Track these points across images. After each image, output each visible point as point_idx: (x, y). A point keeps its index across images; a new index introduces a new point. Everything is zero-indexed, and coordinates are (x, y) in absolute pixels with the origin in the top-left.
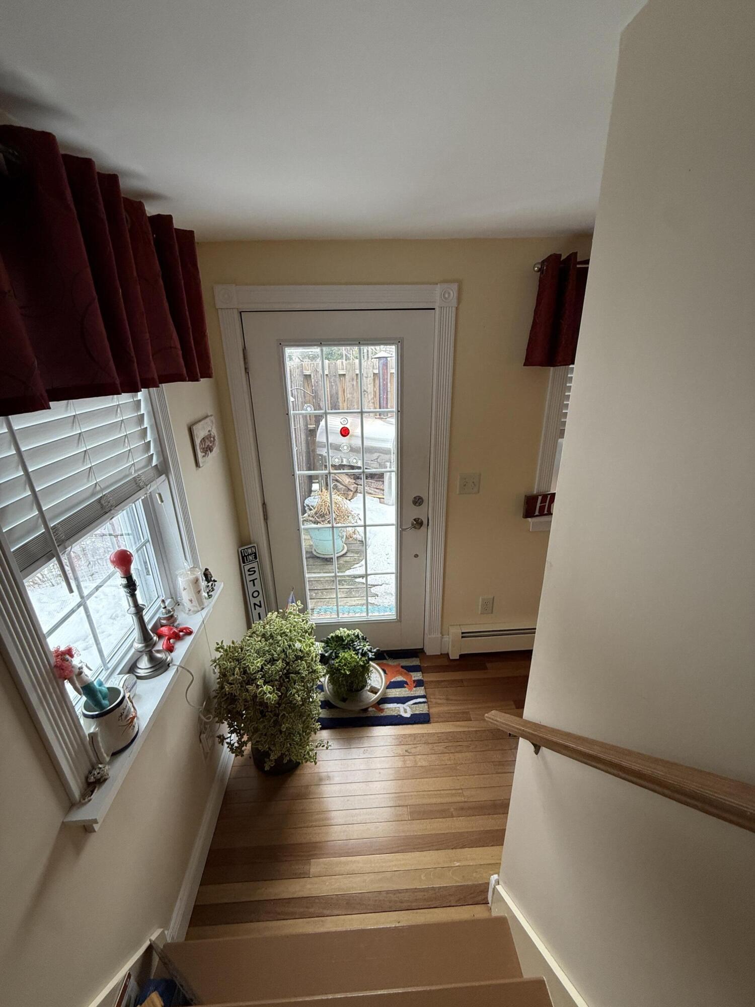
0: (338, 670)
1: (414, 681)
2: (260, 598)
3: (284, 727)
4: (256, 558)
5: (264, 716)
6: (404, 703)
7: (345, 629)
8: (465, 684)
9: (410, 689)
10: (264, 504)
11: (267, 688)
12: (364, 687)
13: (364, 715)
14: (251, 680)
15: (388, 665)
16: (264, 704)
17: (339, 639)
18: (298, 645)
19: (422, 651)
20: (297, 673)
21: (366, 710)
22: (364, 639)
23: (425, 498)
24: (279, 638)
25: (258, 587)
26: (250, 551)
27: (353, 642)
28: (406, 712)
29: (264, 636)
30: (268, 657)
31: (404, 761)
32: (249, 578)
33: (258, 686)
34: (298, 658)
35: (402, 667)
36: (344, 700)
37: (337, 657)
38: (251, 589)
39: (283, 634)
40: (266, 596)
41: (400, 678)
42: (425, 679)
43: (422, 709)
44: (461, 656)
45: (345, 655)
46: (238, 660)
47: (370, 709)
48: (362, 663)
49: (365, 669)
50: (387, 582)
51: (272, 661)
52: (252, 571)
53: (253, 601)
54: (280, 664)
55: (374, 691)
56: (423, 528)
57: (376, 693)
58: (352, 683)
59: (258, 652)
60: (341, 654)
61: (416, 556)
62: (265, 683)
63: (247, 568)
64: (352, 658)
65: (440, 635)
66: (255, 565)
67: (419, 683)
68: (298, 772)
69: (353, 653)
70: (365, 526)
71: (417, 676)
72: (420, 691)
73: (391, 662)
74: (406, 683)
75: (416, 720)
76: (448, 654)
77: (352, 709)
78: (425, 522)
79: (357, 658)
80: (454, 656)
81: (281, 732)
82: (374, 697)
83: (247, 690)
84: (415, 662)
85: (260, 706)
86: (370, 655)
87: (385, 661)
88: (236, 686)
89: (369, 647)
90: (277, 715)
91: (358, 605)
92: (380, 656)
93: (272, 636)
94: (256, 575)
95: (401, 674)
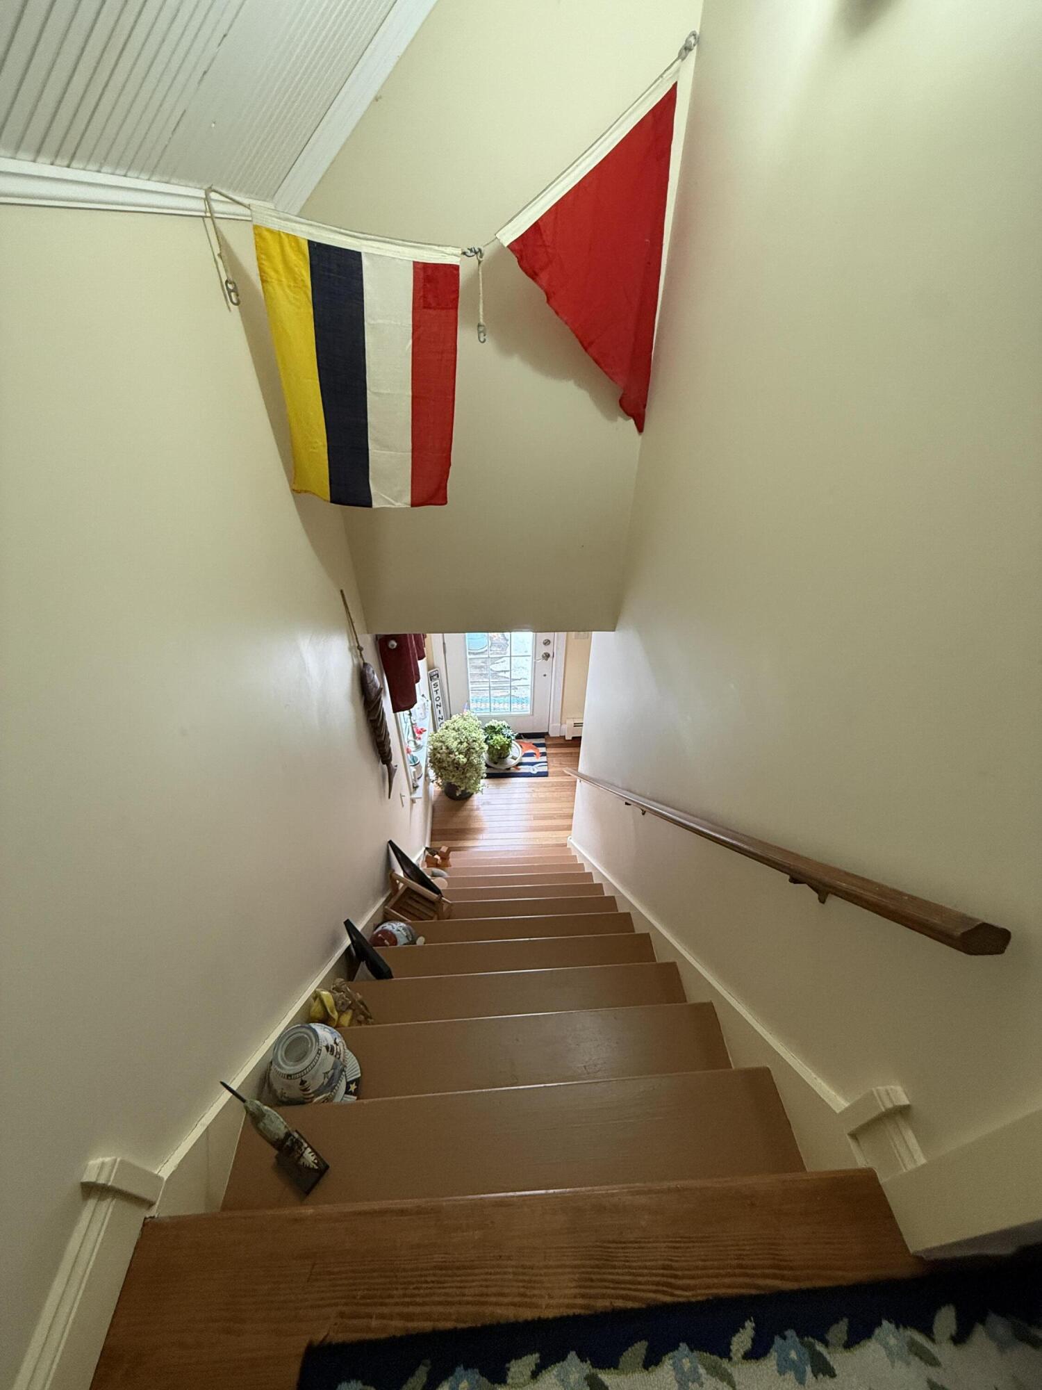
0: (493, 746)
1: (540, 753)
2: (440, 701)
3: (468, 775)
4: (438, 677)
5: (458, 769)
6: (533, 765)
7: (496, 721)
8: (573, 755)
9: (537, 758)
10: (444, 643)
11: (461, 756)
12: (508, 756)
13: (508, 772)
14: (451, 752)
15: (524, 743)
16: (458, 763)
17: (493, 728)
18: (474, 735)
19: (547, 734)
20: (474, 749)
21: (509, 769)
22: (509, 728)
23: (552, 641)
24: (463, 730)
25: (439, 695)
26: (434, 673)
27: (501, 729)
28: (534, 770)
29: (454, 729)
30: (459, 741)
31: (531, 795)
32: (434, 689)
33: (455, 755)
34: (474, 741)
35: (533, 744)
36: (496, 763)
37: (492, 739)
38: (435, 696)
39: (465, 729)
40: (444, 701)
41: (531, 751)
42: (547, 752)
43: (544, 769)
44: (573, 738)
45: (498, 737)
46: (442, 742)
47: (512, 769)
48: (507, 743)
49: (509, 746)
50: (525, 677)
51: (461, 743)
52: (436, 685)
53: (436, 703)
54: (465, 744)
55: (514, 758)
56: (550, 659)
57: (515, 759)
58: (501, 754)
59: (453, 738)
60: (494, 738)
61: (545, 675)
62: (459, 754)
63: (433, 683)
64: (501, 739)
65: (559, 725)
66: (438, 681)
67: (544, 754)
68: (471, 799)
69: (502, 736)
70: (511, 656)
71: (543, 750)
72: (544, 759)
73: (526, 741)
74: (535, 754)
75: (540, 775)
76: (564, 736)
77: (501, 768)
78: (551, 655)
79: (505, 739)
80: (569, 738)
81: (466, 777)
82: (514, 762)
83: (449, 757)
84: (542, 741)
85: (457, 765)
86: (513, 738)
87: (521, 740)
88: (444, 755)
89: (512, 733)
90: (464, 769)
91: (501, 696)
92: (519, 737)
93: (458, 729)
94: (438, 688)
95: (532, 748)
